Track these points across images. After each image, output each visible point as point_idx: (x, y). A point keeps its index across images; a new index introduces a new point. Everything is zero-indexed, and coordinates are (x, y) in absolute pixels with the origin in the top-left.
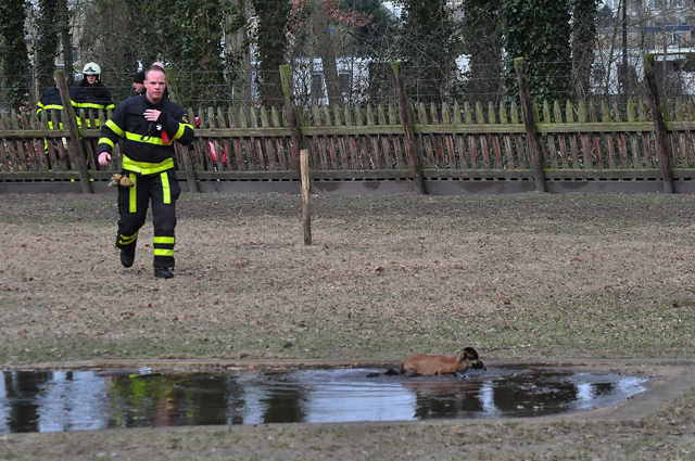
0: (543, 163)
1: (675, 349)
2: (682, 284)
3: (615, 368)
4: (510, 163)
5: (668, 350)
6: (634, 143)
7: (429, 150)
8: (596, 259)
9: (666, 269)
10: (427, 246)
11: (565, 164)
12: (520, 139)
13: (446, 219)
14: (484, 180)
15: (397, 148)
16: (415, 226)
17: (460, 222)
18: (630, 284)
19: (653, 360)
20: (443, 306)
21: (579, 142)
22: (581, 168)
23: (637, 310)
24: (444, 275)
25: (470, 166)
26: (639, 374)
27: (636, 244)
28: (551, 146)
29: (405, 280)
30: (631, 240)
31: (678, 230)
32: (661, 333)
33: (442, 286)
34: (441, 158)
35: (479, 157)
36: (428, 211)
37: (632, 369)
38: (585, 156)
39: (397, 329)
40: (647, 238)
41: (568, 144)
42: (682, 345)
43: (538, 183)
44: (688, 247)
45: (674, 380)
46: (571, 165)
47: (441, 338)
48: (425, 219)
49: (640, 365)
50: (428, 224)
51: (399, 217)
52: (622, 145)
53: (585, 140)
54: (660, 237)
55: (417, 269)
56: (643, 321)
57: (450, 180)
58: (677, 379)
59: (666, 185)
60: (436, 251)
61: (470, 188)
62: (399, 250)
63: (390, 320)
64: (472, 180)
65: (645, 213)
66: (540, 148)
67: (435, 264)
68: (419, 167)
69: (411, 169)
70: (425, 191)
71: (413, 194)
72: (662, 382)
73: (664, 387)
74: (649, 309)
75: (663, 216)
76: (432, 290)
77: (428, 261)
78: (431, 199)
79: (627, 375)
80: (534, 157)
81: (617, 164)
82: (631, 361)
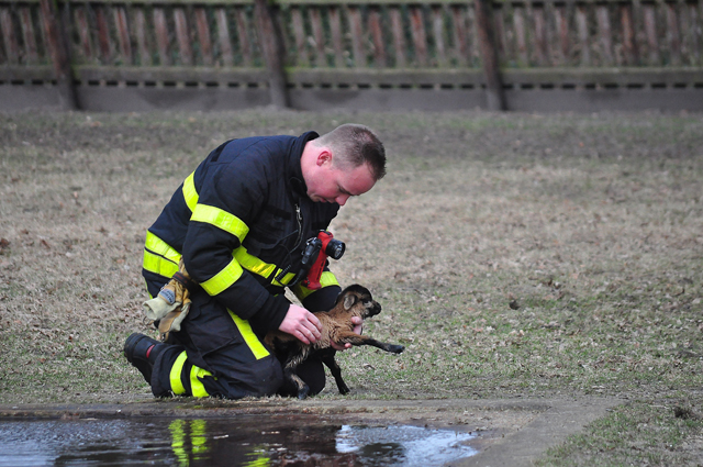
0: (283, 58)
1: (518, 382)
2: (524, 269)
3: (418, 417)
4: (227, 57)
5: (505, 383)
6: (438, 23)
7: (84, 32)
8: (379, 226)
9: (497, 243)
10: (86, 203)
11: (321, 60)
12: (243, 16)
13: (117, 154)
14: (180, 86)
15: (27, 28)
16: (62, 166)
17: (142, 160)
18: (437, 268)
19: (481, 402)
20: (118, 309)
21: (344, 21)
22: (349, 66)
23: (450, 313)
24: (117, 253)
25: (156, 61)
26: (459, 426)
27: (445, 200)
28: (297, 26)
29: (47, 263)
30: (435, 193)
31: (514, 176)
32: (492, 353)
33: (116, 275)
34: (105, 48)
35: (172, 45)
36: (85, 140)
37: (447, 417)
38: (355, 45)
39: (37, 351)
40: (462, 190)
41: (326, 26)
42: (528, 375)
43: (275, 93)
44: (530, 206)
45: (517, 437)
46: (330, 61)
47: (116, 365)
48: (79, 154)
49: (460, 410)
50: (86, 164)
51: (33, 151)
52: (418, 28)
53: (354, 19)
54: (484, 188)
55: (68, 244)
56: (461, 333)
57: (122, 85)
58: (522, 433)
59: (492, 97)
60: (103, 211)
61: (157, 101)
62: (35, 209)
63: (25, 335)
64: (160, 86)
65: (458, 147)
66: (277, 30)
67: (100, 235)
68: (67, 62)
69: (51, 63)
70: (78, 104)
71: (57, 111)
72: (498, 440)
73: (502, 449)
74: (470, 313)
75: (487, 151)
76: (97, 282)
77: (88, 229)
78: (89, 119)
79: (438, 427)
80: (268, 46)
81: (410, 60)
82: (445, 404)
